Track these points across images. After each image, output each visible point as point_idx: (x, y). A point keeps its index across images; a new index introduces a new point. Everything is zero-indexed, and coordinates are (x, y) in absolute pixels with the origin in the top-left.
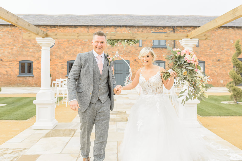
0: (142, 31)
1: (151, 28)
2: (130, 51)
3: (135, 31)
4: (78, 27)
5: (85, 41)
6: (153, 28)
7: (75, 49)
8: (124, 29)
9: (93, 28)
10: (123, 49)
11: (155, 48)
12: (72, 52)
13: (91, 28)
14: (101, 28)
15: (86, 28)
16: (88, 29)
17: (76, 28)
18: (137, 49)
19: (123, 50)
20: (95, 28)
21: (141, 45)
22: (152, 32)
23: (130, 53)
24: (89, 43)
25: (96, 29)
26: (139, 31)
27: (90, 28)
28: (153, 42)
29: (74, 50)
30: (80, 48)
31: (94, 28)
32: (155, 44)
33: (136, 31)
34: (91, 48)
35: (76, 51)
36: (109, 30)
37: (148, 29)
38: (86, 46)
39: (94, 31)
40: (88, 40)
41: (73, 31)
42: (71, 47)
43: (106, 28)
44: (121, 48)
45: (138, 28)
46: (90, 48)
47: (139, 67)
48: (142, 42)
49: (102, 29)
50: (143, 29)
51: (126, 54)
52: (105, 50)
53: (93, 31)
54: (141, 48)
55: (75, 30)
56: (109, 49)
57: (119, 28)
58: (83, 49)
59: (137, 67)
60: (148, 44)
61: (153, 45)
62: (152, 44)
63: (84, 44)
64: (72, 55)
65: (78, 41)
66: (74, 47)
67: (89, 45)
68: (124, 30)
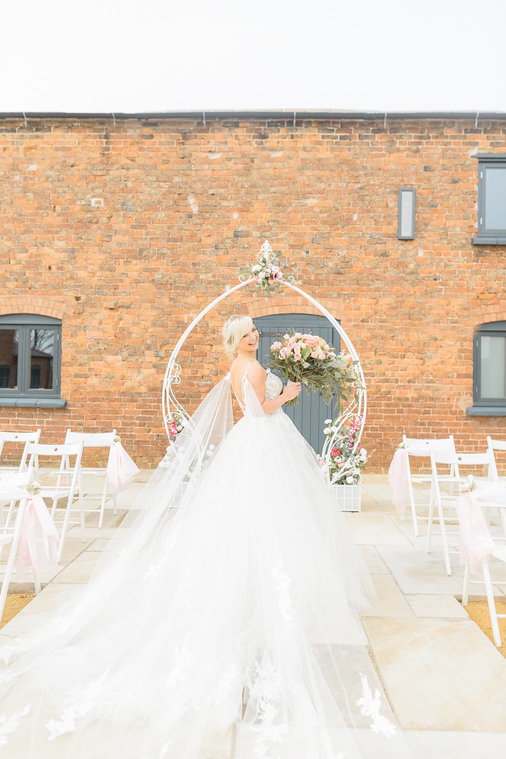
0: (414, 148)
1: (473, 131)
2: (346, 262)
3: (372, 150)
4: (49, 129)
5: (87, 208)
6: (480, 132)
7: (33, 250)
8: (309, 135)
9: (134, 132)
10: (304, 254)
11: (494, 246)
12: (17, 268)
13: (125, 131)
14: (177, 131)
15: (96, 131)
16: (106, 137)
17: (39, 133)
18: (384, 255)
19: (302, 259)
20: (147, 131)
21: (406, 232)
22: (474, 151)
23: (341, 278)
24: (109, 218)
25: (152, 137)
26: (398, 150)
27: (117, 130)
28: (481, 213)
29: (23, 256)
30: (61, 244)
31: (138, 132)
32: (489, 226)
33: (381, 150)
34: (120, 244)
35: (34, 263)
36: (226, 143)
37: (454, 137)
38: (96, 233)
39: (141, 149)
40: (102, 200)
41: (21, 147)
42: (10, 239)
43: (206, 131)
44: (292, 247)
45: (394, 130)
46: (113, 245)
47: (395, 357)
48: (415, 212)
49: (185, 138)
50: (421, 138)
51: (318, 282)
52: (202, 257)
53: (136, 147)
54: (409, 246)
55: (34, 142)
56: (221, 252)
57: (283, 131)
58: (73, 251)
59: (384, 359)
60: (450, 223)
61: (481, 230)
62: (476, 226)
63: (85, 225)
64: (11, 285)
65: (47, 208)
66: (26, 238)
67: (109, 228)
68: (309, 146)
